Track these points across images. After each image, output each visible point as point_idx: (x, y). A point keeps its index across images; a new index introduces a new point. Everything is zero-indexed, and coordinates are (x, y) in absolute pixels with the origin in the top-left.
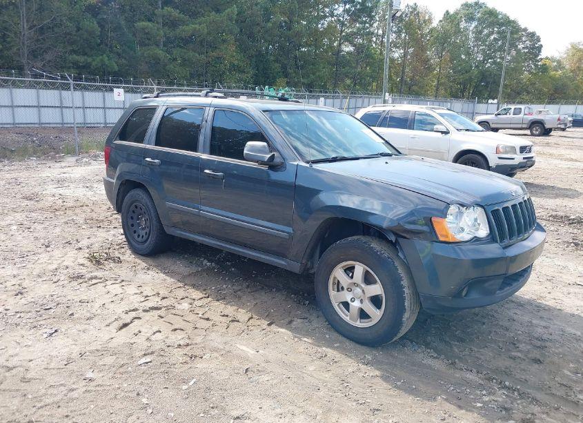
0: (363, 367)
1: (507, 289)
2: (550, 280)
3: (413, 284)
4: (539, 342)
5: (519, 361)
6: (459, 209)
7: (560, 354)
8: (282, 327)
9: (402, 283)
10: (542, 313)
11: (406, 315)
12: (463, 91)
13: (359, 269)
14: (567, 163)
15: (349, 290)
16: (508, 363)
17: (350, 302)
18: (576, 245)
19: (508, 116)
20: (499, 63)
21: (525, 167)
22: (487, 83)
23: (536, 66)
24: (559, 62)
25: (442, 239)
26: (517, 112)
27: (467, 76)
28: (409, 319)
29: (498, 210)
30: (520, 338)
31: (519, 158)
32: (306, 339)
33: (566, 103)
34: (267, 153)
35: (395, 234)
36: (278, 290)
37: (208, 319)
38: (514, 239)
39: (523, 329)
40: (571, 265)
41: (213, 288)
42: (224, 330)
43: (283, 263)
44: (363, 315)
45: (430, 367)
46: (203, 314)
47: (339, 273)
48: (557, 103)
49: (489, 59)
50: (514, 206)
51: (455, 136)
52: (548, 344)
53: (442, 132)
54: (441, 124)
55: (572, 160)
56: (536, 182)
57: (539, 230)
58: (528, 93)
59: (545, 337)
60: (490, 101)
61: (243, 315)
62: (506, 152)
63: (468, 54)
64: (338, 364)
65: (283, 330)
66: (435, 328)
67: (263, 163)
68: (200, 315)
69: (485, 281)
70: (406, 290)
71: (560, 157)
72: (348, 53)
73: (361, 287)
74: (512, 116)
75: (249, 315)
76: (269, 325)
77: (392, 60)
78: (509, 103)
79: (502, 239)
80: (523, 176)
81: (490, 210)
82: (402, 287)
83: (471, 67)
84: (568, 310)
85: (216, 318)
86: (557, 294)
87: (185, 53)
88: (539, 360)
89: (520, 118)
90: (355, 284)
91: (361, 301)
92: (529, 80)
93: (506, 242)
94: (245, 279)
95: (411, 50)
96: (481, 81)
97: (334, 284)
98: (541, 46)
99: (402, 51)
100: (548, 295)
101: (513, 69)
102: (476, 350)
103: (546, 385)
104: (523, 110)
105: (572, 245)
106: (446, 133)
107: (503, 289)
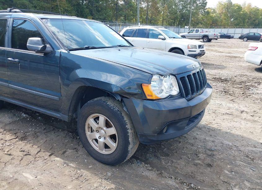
0: (104, 182)
1: (192, 125)
2: (214, 112)
3: (134, 127)
4: (210, 152)
5: (199, 166)
6: (160, 78)
7: (221, 159)
8: (57, 157)
9: (127, 126)
10: (211, 133)
11: (130, 147)
12: (174, 23)
13: (102, 119)
14: (218, 53)
15: (97, 131)
16: (193, 169)
17: (98, 139)
18: (225, 92)
19: (193, 33)
20: (189, 10)
21: (201, 55)
22: (184, 19)
23: (204, 11)
24: (214, 10)
25: (148, 98)
26: (197, 31)
27: (175, 16)
28: (132, 149)
29: (184, 77)
30: (200, 150)
31: (198, 51)
32: (71, 165)
33: (217, 28)
34: (40, 45)
35: (121, 96)
36: (63, 130)
37: (10, 155)
38: (195, 94)
39: (201, 144)
40: (224, 103)
41: (22, 131)
42: (18, 162)
43: (59, 115)
44: (106, 147)
45: (147, 177)
46: (8, 151)
47: (91, 121)
48: (214, 28)
49: (184, 8)
50: (194, 74)
51: (168, 40)
52: (215, 153)
53: (162, 39)
54: (162, 35)
55: (221, 52)
56: (207, 62)
57: (208, 87)
58: (201, 23)
59: (213, 148)
60: (186, 27)
61: (34, 150)
62: (192, 48)
63: (176, 6)
64: (89, 182)
65: (58, 159)
66: (152, 148)
67: (38, 52)
68: (6, 152)
69: (177, 123)
70: (129, 131)
71: (216, 51)
72: (121, 4)
73: (104, 130)
74: (195, 33)
75: (39, 150)
76: (50, 156)
77: (142, 8)
78: (194, 28)
79: (187, 95)
80: (200, 59)
81: (179, 77)
82: (127, 129)
83: (177, 12)
84: (224, 130)
85: (17, 153)
86: (218, 120)
87: (39, 3)
88: (210, 165)
89: (198, 34)
90: (100, 128)
91: (105, 138)
92: (202, 18)
93: (190, 96)
94: (45, 124)
95: (150, 4)
96: (182, 18)
97: (89, 128)
98: (207, 2)
99: (146, 4)
100: (213, 121)
101: (195, 13)
102: (175, 161)
103: (215, 183)
104: (199, 30)
105: (224, 92)
106: (164, 39)
107: (189, 125)
